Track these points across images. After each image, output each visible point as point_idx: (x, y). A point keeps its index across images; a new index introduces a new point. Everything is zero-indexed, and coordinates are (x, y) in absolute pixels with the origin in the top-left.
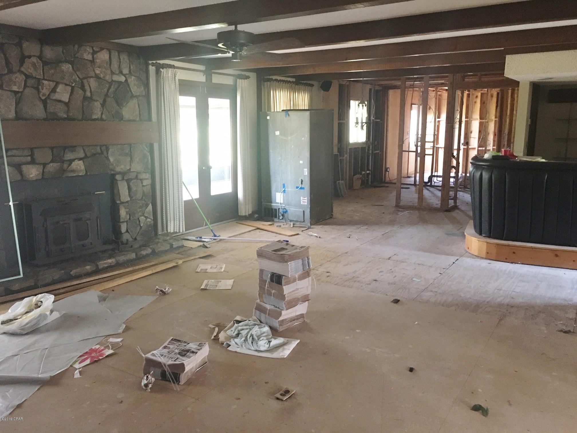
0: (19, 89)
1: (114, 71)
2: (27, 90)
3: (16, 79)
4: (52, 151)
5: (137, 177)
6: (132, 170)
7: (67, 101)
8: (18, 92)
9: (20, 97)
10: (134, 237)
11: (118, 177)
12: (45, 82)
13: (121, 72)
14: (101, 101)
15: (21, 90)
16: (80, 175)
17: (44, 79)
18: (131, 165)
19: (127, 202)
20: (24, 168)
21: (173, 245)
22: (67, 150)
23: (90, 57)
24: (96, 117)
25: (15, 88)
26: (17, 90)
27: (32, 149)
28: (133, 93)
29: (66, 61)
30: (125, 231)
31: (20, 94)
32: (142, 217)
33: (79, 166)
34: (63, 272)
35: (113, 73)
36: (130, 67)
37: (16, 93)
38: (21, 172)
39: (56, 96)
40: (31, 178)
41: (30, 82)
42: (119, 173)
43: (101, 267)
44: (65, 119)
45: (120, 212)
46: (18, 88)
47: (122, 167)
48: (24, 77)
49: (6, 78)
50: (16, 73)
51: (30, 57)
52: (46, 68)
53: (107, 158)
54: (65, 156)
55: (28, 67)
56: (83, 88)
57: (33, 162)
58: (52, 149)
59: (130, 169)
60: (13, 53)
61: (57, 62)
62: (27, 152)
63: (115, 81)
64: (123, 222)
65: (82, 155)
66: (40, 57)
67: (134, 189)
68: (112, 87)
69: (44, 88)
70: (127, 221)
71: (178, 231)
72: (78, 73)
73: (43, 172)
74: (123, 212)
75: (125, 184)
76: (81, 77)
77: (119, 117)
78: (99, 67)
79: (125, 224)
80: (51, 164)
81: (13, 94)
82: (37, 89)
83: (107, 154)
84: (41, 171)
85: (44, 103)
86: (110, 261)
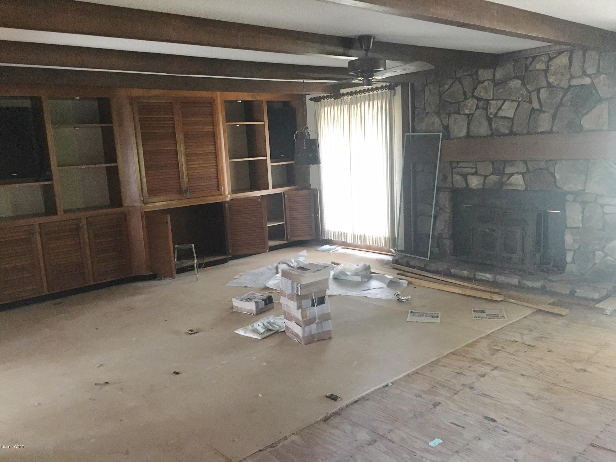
1: (574, 74)
2: (478, 112)
3: (467, 104)
5: (595, 201)
7: (512, 116)
11: (569, 197)
12: (493, 102)
13: (584, 74)
14: (552, 111)
15: (471, 113)
16: (519, 189)
17: (493, 99)
18: (585, 184)
19: (577, 228)
20: (469, 177)
22: (507, 164)
23: (543, 67)
24: (543, 130)
27: (476, 162)
28: (602, 96)
29: (516, 77)
30: (571, 261)
31: (471, 116)
32: (600, 252)
33: (518, 181)
35: (572, 77)
38: (466, 180)
39: (501, 114)
40: (473, 186)
41: (481, 104)
42: (570, 193)
45: (564, 237)
48: (476, 101)
49: (462, 104)
50: (469, 99)
51: (483, 82)
52: (495, 89)
55: (480, 92)
57: (476, 173)
58: (493, 163)
59: (584, 190)
60: (467, 83)
61: (506, 80)
62: (473, 165)
63: (574, 86)
64: (568, 250)
66: (493, 80)
68: (569, 93)
69: (492, 107)
70: (574, 251)
72: (528, 86)
73: (484, 183)
75: (578, 206)
76: (531, 89)
78: (554, 74)
80: (491, 176)
81: (466, 116)
82: (486, 110)
83: (554, 170)
84: (482, 181)
85: (490, 121)
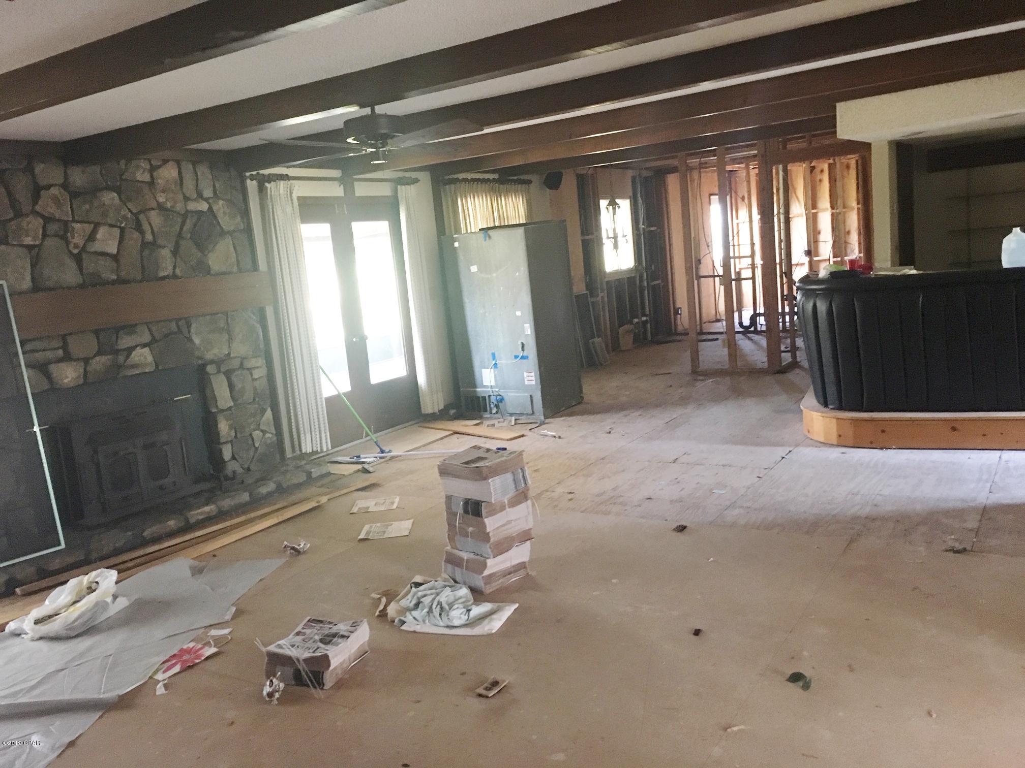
0: (35, 241)
1: (188, 195)
2: (49, 242)
3: (28, 226)
4: (98, 337)
5: (241, 366)
6: (232, 355)
7: (115, 251)
8: (33, 247)
9: (38, 254)
10: (246, 466)
11: (210, 369)
12: (77, 226)
13: (200, 196)
14: (171, 246)
15: (37, 243)
16: (147, 371)
17: (74, 221)
18: (229, 347)
19: (230, 408)
20: (53, 368)
21: (311, 472)
22: (121, 332)
23: (146, 177)
24: (166, 274)
25: (28, 241)
26: (32, 243)
27: (64, 338)
28: (224, 227)
29: (108, 188)
30: (230, 457)
31: (37, 249)
32: (257, 432)
33: (143, 357)
34: (130, 533)
35: (187, 199)
36: (214, 186)
37: (30, 248)
38: (48, 376)
39: (97, 246)
40: (66, 383)
41: (53, 228)
42: (212, 362)
43: (192, 520)
44: (113, 283)
45: (219, 426)
46: (34, 239)
47: (216, 351)
48: (41, 221)
49: (13, 225)
50: (27, 215)
51: (48, 187)
52: (76, 203)
53: (190, 340)
54: (119, 341)
55: (45, 204)
56: (139, 228)
57: (67, 357)
58: (97, 333)
59: (229, 354)
60: (21, 185)
61: (93, 191)
62: (57, 343)
63: (192, 212)
64: (224, 443)
65: (147, 338)
66: (65, 186)
67: (239, 386)
68: (188, 221)
69: (76, 235)
70: (231, 441)
71: (319, 450)
72: (130, 205)
73: (86, 372)
74: (223, 427)
75: (222, 378)
76: (135, 211)
77: (202, 269)
78: (163, 191)
79: (229, 445)
80: (98, 358)
81: (25, 250)
82: (64, 238)
83: (189, 332)
84: (82, 370)
85: (78, 258)
86: (207, 509)
